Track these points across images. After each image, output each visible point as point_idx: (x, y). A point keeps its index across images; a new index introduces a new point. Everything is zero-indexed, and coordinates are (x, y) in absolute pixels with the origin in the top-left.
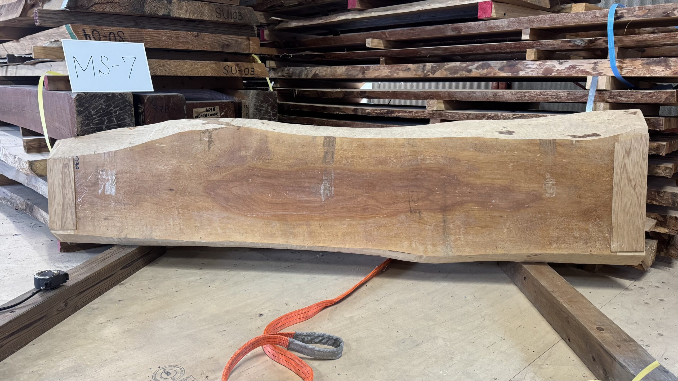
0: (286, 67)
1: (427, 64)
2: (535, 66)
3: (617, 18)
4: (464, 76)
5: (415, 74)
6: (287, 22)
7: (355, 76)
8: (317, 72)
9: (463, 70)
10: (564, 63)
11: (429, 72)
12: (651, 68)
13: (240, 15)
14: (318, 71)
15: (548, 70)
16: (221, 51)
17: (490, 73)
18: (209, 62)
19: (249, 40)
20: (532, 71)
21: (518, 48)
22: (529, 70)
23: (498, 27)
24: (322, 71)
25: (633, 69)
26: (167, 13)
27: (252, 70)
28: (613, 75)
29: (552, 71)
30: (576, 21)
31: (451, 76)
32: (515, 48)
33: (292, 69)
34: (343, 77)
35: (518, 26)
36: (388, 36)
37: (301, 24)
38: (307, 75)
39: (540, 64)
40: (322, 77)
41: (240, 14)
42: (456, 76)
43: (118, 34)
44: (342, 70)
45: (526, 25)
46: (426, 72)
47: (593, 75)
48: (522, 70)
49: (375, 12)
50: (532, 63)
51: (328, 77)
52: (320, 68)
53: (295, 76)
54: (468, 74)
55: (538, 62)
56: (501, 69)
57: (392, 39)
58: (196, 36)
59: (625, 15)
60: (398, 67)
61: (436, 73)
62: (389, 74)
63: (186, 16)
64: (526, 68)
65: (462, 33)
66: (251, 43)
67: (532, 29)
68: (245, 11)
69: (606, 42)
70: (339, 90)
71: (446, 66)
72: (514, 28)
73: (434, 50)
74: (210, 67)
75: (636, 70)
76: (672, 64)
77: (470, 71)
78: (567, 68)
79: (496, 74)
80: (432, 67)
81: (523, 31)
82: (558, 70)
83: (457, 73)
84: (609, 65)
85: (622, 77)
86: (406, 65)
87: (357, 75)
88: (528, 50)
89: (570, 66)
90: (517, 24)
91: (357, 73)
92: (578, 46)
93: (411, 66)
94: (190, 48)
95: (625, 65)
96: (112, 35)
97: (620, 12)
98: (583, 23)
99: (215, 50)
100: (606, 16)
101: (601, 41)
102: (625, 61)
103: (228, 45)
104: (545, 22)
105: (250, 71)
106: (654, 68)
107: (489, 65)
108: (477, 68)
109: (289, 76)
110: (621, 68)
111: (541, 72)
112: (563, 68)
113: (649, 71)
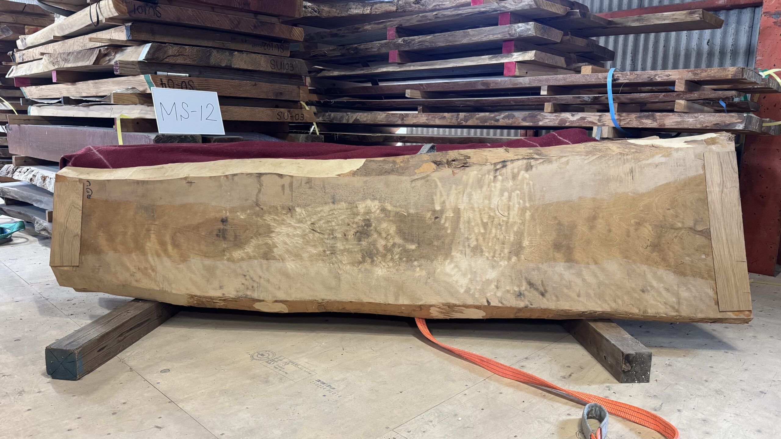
0: (327, 112)
1: (460, 113)
2: (552, 117)
3: (614, 80)
4: (493, 124)
5: (450, 122)
6: (329, 71)
7: (394, 122)
8: (358, 118)
9: (491, 120)
10: (575, 115)
11: (462, 120)
12: (643, 121)
13: (292, 67)
14: (359, 116)
15: (564, 121)
16: (275, 98)
17: (515, 123)
18: (265, 109)
19: (299, 88)
20: (549, 121)
21: (538, 101)
22: (547, 120)
23: (521, 83)
24: (363, 117)
25: (629, 121)
26: (229, 65)
27: (302, 116)
28: (614, 126)
29: (566, 122)
30: (584, 81)
31: (481, 124)
32: (535, 102)
33: (333, 114)
34: (383, 123)
35: (537, 83)
36: (425, 88)
37: (343, 73)
38: (348, 120)
39: (556, 116)
40: (363, 123)
41: (291, 65)
42: (486, 124)
43: (188, 83)
44: (382, 117)
45: (544, 83)
46: (459, 120)
47: (598, 126)
48: (541, 121)
49: (414, 66)
50: (550, 114)
51: (368, 122)
52: (361, 114)
53: (336, 120)
54: (496, 122)
55: (554, 114)
56: (524, 119)
57: (428, 90)
58: (254, 85)
59: (621, 78)
60: (435, 115)
61: (468, 122)
62: (426, 121)
63: (245, 67)
64: (545, 119)
65: (491, 88)
66: (301, 91)
67: (549, 87)
68: (296, 62)
69: (607, 98)
70: (380, 135)
71: (477, 116)
72: (534, 85)
73: (466, 102)
74: (265, 113)
75: (631, 122)
76: (658, 118)
77: (498, 120)
78: (578, 120)
79: (519, 123)
80: (465, 116)
81: (542, 87)
82: (571, 121)
83: (486, 122)
84: (610, 118)
85: (621, 127)
86: (441, 114)
87: (397, 121)
88: (546, 104)
90: (536, 82)
91: (396, 119)
92: (586, 101)
93: (446, 114)
94: (249, 96)
95: (622, 118)
96: (184, 84)
97: (616, 76)
98: (589, 83)
99: (270, 98)
100: (606, 78)
101: (604, 98)
102: (623, 115)
103: (281, 93)
104: (559, 81)
105: (300, 117)
106: (645, 121)
107: (514, 116)
108: (503, 118)
109: (330, 121)
110: (620, 120)
111: (557, 122)
112: (575, 120)
113: (641, 123)
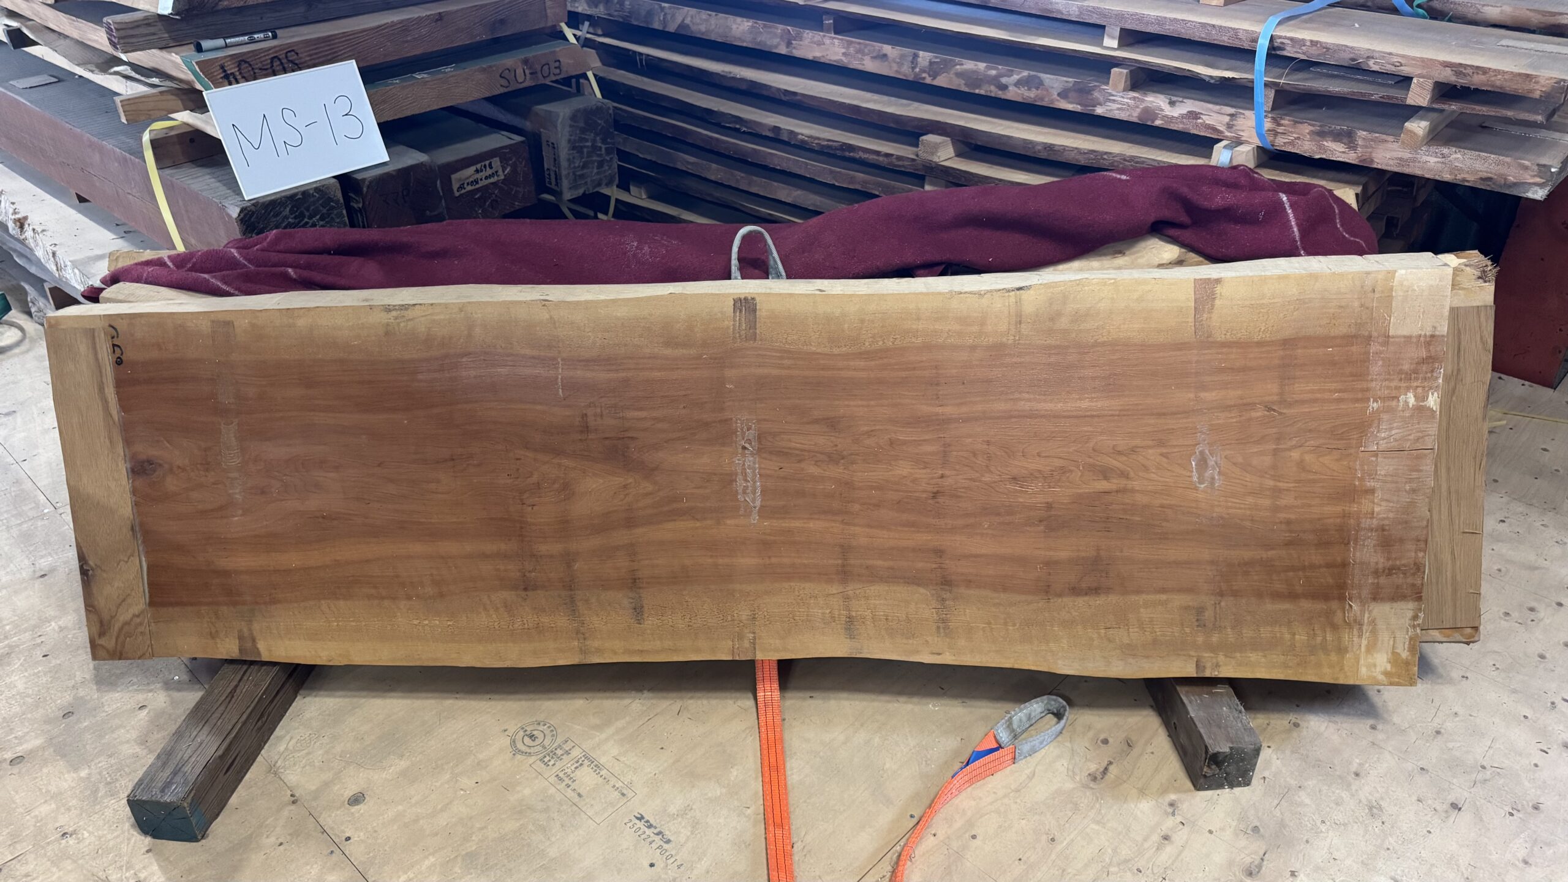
1: (921, 53)
2: (1125, 100)
3: (1272, 48)
4: (993, 95)
5: (897, 72)
7: (772, 47)
8: (688, 21)
9: (990, 82)
10: (1177, 104)
11: (924, 72)
12: (1325, 143)
14: (689, 19)
15: (1149, 112)
16: (489, 38)
20: (1119, 109)
22: (1115, 106)
23: (1059, 12)
24: (698, 21)
25: (1296, 139)
27: (557, 64)
28: (1261, 144)
29: (1155, 117)
31: (967, 90)
34: (745, 45)
35: (1098, 17)
38: (665, 22)
39: (1134, 98)
40: (696, 34)
42: (977, 91)
43: (286, 57)
44: (741, 28)
45: (1113, 20)
46: (917, 70)
47: (1226, 138)
48: (1100, 106)
50: (1121, 95)
51: (711, 36)
52: (693, 11)
53: (637, 20)
54: (1000, 92)
55: (1132, 94)
56: (1063, 94)
59: (1288, 48)
60: (864, 47)
61: (939, 77)
62: (843, 58)
64: (1110, 101)
67: (1122, 30)
71: (958, 67)
72: (1090, 20)
74: (472, 80)
75: (1300, 142)
76: (1360, 142)
77: (1004, 87)
78: (1182, 116)
79: (1052, 101)
80: (931, 63)
81: (1107, 29)
82: (1166, 116)
83: (979, 87)
84: (1254, 124)
85: (1276, 150)
86: (877, 45)
87: (776, 47)
88: (1114, 70)
89: (1189, 112)
90: (1095, 15)
91: (776, 41)
92: (1205, 81)
93: (886, 50)
94: (429, 49)
95: (1280, 129)
96: (276, 63)
97: (1279, 41)
99: (477, 39)
100: (1256, 40)
101: (1244, 81)
102: (1283, 122)
103: (502, 22)
104: (1147, 22)
105: (552, 67)
107: (1040, 84)
108: (1018, 84)
109: (624, 19)
110: (1276, 134)
111: (1136, 114)
112: (1176, 115)
113: (1321, 148)
